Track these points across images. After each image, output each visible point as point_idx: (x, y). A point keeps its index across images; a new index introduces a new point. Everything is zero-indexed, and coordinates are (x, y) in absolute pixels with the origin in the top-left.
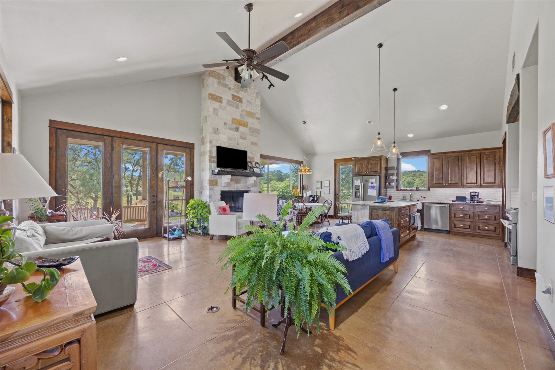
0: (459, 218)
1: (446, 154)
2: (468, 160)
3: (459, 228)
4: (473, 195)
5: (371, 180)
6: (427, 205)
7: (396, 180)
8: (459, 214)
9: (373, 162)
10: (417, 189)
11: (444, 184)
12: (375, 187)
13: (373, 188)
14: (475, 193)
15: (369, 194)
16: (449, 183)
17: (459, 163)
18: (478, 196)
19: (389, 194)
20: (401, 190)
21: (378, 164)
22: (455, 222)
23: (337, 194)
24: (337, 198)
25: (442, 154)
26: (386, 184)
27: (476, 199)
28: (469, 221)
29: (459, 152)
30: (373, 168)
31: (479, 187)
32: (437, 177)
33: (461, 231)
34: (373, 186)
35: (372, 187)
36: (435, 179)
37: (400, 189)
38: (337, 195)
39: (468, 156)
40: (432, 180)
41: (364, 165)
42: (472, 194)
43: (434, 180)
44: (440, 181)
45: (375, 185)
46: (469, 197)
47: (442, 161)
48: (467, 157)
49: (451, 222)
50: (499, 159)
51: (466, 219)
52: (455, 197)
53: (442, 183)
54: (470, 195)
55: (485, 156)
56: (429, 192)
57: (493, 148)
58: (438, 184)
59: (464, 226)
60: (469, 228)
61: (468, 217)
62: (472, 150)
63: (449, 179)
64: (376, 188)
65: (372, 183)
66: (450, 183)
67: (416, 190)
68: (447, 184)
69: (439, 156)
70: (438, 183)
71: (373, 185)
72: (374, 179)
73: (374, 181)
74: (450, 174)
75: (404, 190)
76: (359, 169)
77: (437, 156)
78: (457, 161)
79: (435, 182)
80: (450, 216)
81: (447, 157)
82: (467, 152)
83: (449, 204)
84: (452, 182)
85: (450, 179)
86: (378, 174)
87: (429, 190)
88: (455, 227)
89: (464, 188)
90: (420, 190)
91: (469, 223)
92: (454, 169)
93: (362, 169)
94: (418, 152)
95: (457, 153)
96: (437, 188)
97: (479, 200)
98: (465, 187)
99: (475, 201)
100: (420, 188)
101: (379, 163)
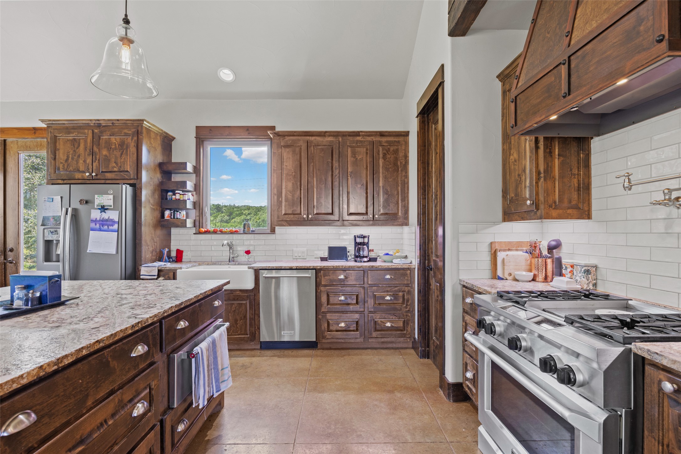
0: (336, 304)
1: (308, 138)
2: (352, 157)
3: (337, 331)
4: (360, 244)
5: (99, 200)
6: (265, 274)
7: (194, 204)
8: (337, 294)
9: (113, 139)
10: (246, 230)
11: (305, 216)
12: (112, 222)
13: (106, 227)
14: (364, 237)
15: (92, 248)
16: (315, 212)
17: (334, 161)
18: (367, 244)
19: (174, 247)
20: (207, 232)
21: (128, 147)
22: (329, 316)
23: (8, 249)
24: (11, 262)
25: (299, 138)
26: (163, 216)
27: (366, 253)
28: (357, 312)
29: (333, 136)
30: (113, 160)
31: (371, 222)
32: (290, 197)
33: (340, 339)
34: (107, 220)
35: (104, 225)
36: (286, 201)
37: (203, 230)
38: (9, 253)
39: (351, 147)
40: (280, 203)
41: (82, 146)
42: (359, 240)
43: (284, 204)
44: (295, 208)
45: (113, 215)
46: (351, 249)
47: (299, 155)
48: (349, 150)
49: (320, 317)
50: (405, 159)
51: (351, 307)
52: (327, 249)
53: (300, 214)
54: (353, 243)
55: (381, 149)
56: (273, 236)
57: (395, 132)
58: (292, 216)
59: (347, 325)
60: (357, 330)
61: (355, 301)
62: (357, 134)
63: (315, 204)
64: (116, 227)
65: (103, 209)
66: (317, 214)
67: (244, 233)
68: (310, 216)
69: (293, 140)
70: (290, 212)
71: (105, 216)
72: (111, 197)
73: (111, 203)
74: (315, 190)
75: (215, 232)
76: (67, 160)
77: (289, 140)
78: (331, 157)
79: (285, 210)
80: (318, 302)
81: (310, 147)
82: (349, 138)
83: (315, 269)
84: (320, 212)
85: (317, 202)
86: (131, 182)
87: (273, 231)
88: (329, 330)
89: (343, 225)
90: (253, 232)
91: (357, 316)
92: (323, 178)
93: (77, 162)
94: (248, 130)
95: (329, 136)
96: (290, 225)
97: (372, 255)
98: (345, 223)
99: (364, 257)
100: (252, 228)
101: (132, 145)
